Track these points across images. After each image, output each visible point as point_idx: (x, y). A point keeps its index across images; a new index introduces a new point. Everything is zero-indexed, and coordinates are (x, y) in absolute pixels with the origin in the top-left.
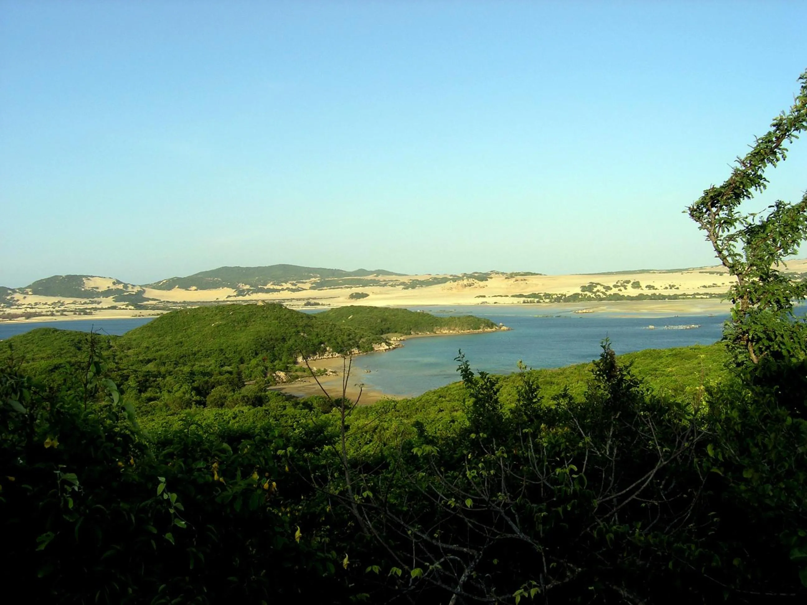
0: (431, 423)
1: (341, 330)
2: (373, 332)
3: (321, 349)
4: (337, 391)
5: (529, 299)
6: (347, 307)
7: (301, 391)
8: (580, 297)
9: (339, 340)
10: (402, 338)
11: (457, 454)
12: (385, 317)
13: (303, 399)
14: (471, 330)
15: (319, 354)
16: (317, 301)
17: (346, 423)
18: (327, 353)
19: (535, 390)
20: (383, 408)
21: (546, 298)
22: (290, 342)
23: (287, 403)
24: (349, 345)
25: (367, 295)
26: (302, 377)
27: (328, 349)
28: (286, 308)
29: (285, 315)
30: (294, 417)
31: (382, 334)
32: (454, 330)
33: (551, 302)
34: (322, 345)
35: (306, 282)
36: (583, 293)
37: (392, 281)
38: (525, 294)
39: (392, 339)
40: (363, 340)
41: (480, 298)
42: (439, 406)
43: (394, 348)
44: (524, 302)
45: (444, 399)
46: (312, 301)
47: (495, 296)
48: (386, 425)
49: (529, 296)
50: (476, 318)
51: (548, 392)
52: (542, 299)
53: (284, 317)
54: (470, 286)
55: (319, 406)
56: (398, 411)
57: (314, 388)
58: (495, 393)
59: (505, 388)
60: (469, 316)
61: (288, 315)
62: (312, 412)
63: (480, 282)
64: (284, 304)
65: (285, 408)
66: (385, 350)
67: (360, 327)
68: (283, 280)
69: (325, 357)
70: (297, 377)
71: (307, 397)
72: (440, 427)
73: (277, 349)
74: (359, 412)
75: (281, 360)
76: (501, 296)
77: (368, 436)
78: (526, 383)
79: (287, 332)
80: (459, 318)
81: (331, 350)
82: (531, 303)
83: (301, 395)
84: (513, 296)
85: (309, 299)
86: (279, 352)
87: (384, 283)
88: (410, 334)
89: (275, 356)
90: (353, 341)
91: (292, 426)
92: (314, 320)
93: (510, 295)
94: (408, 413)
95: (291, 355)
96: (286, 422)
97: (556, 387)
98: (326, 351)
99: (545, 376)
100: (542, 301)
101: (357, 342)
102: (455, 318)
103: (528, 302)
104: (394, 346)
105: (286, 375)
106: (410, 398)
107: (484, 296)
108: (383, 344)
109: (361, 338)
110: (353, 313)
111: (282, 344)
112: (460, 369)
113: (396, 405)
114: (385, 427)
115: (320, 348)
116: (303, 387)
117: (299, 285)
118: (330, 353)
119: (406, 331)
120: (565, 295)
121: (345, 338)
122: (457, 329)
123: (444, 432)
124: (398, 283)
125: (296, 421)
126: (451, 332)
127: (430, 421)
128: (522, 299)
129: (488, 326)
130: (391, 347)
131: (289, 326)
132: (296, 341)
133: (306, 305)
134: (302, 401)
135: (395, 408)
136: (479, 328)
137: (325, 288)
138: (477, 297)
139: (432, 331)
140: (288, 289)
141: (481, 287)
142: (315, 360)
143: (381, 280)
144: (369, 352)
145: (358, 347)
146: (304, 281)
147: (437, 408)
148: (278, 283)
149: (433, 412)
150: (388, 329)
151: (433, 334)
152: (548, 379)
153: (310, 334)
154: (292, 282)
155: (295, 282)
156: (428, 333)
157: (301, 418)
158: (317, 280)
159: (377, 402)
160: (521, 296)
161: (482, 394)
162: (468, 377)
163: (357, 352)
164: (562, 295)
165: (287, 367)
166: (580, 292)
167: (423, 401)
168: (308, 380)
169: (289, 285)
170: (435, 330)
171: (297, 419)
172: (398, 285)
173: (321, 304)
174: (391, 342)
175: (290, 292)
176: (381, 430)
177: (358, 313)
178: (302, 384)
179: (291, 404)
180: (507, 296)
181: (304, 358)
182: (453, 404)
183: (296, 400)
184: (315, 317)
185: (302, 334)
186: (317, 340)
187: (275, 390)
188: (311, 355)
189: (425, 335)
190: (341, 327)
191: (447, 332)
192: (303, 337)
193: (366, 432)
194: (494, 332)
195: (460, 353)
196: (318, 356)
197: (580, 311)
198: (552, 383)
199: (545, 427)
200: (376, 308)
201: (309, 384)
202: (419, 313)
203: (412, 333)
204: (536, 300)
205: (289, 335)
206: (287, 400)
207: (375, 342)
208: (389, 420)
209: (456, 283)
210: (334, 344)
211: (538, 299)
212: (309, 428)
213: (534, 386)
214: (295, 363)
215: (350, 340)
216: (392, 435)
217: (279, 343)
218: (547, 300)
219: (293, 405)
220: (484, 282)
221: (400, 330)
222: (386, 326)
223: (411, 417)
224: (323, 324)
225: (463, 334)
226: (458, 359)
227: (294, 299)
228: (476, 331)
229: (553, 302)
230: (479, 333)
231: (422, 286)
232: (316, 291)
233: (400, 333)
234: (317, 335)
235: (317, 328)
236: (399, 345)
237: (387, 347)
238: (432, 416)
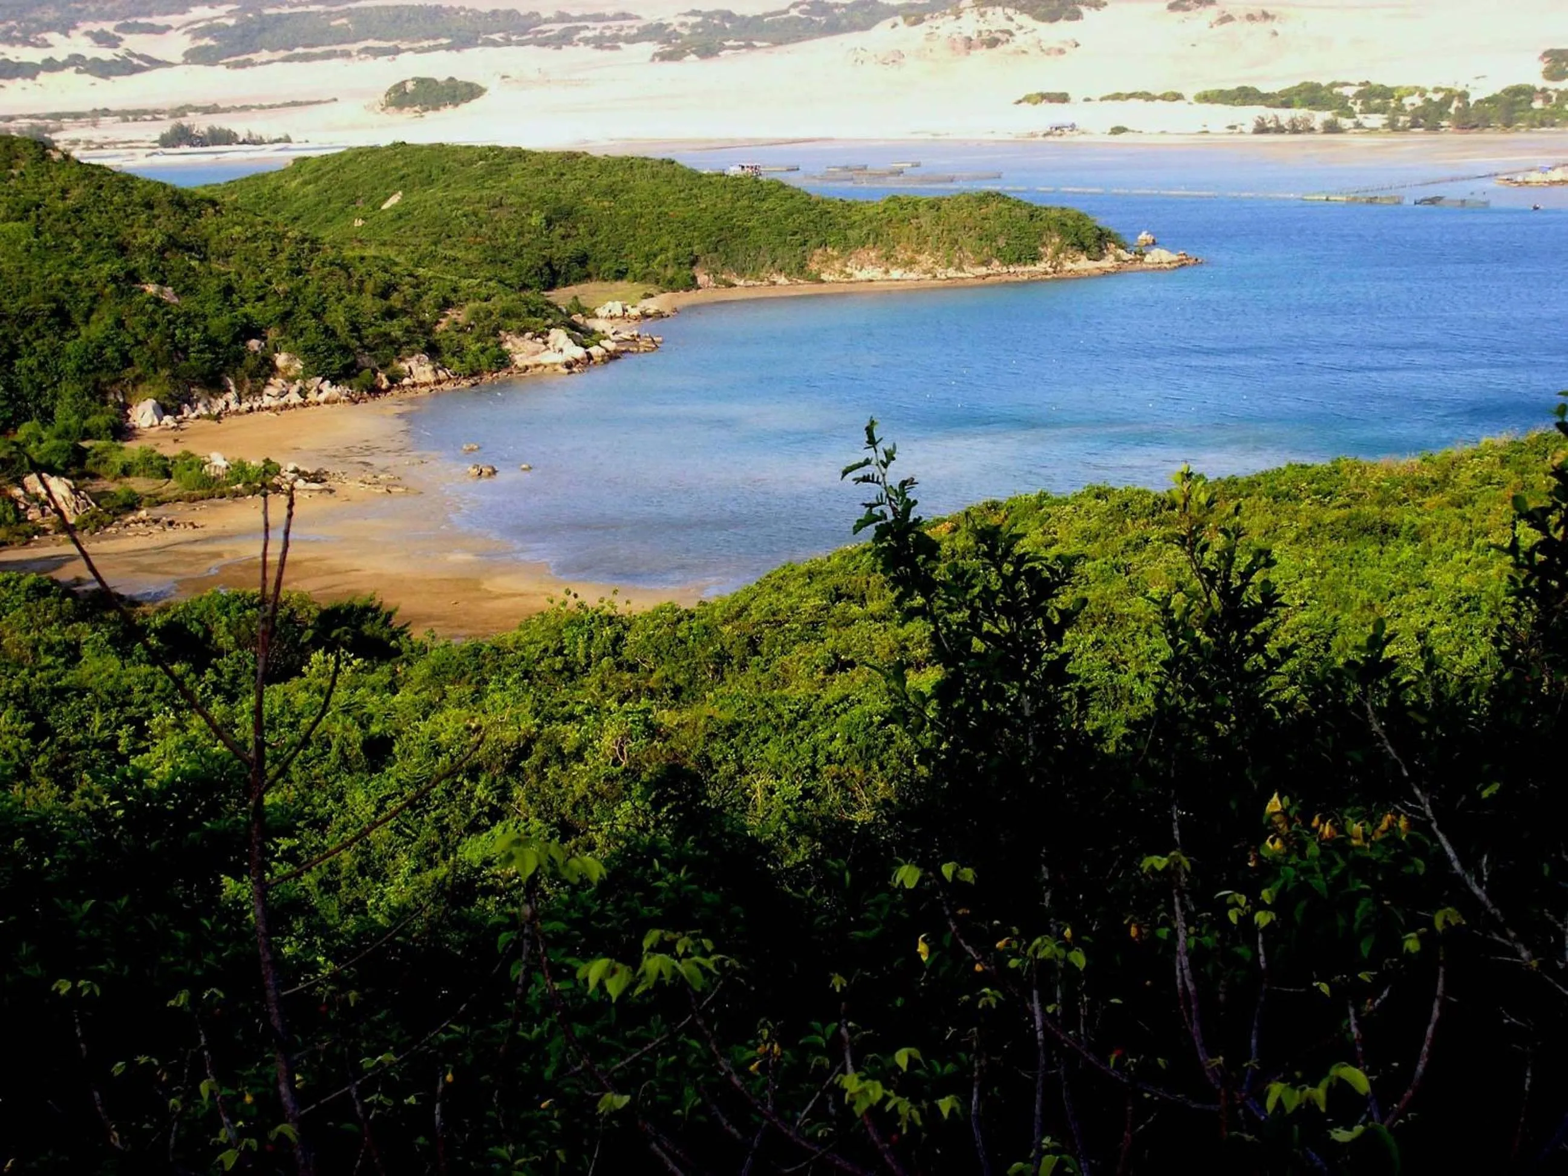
0: (792, 725)
1: (344, 267)
2: (509, 274)
3: (250, 363)
4: (332, 572)
5: (1285, 115)
6: (374, 150)
7: (150, 569)
8: (1538, 104)
9: (337, 317)
10: (652, 306)
11: (865, 925)
12: (566, 200)
13: (164, 610)
14: (996, 266)
15: (239, 386)
16: (221, 122)
17: (375, 729)
18: (278, 382)
19: (1257, 614)
20: (559, 652)
21: (1369, 110)
22: (96, 330)
23: (84, 631)
24: (387, 339)
25: (471, 92)
26: (158, 502)
27: (281, 360)
28: (67, 157)
29: (65, 191)
30: (120, 698)
31: (551, 286)
32: (910, 264)
33: (1392, 126)
34: (254, 344)
35: (169, 28)
36: (1552, 85)
37: (599, 18)
38: (1264, 88)
39: (601, 312)
40: (459, 316)
41: (1045, 106)
42: (832, 640)
43: (612, 357)
44: (1261, 129)
45: (855, 609)
46: (201, 124)
47: (1117, 97)
48: (571, 735)
49: (1285, 100)
50: (1018, 204)
51: (1366, 572)
52: (1351, 114)
53: (60, 205)
54: (993, 43)
55: (240, 645)
56: (633, 668)
57: (219, 555)
58: (1055, 633)
59: (1158, 552)
60: (985, 198)
61: (75, 192)
62: (209, 675)
63: (1043, 27)
64: (61, 139)
65: (72, 653)
66: (569, 365)
67: (441, 251)
68: (50, 14)
69: (267, 401)
70: (132, 504)
71: (181, 600)
72: (837, 743)
73: (32, 362)
74: (437, 674)
75: (47, 416)
76: (1148, 97)
77: (480, 792)
78: (1211, 577)
79: (75, 277)
80: (935, 205)
81: (298, 365)
82: (1295, 131)
83: (153, 590)
84: (1205, 98)
85: (181, 111)
86: (39, 376)
87: (558, 27)
88: (692, 284)
89: (22, 397)
90: (407, 321)
91: (114, 742)
92: (209, 221)
93: (1190, 93)
94: (681, 679)
95: (98, 393)
96: (82, 724)
97: (1408, 552)
98: (274, 369)
99: (1356, 498)
100: (1346, 123)
101: (426, 328)
102: (915, 205)
103: (1280, 130)
104: (610, 346)
105: (75, 491)
106: (692, 605)
107: (1063, 98)
108: (559, 336)
109: (446, 304)
110: (404, 182)
111: (50, 338)
112: (870, 519)
113: (618, 638)
114: (568, 747)
115: (239, 358)
116: (161, 550)
117: (136, 43)
118: (292, 380)
119: (670, 273)
120: (1463, 96)
121: (369, 304)
122: (926, 259)
123: (857, 771)
124: (631, 28)
125: (130, 720)
126: (896, 273)
127: (787, 717)
128: (1249, 115)
129: (1083, 248)
130: (595, 350)
131: (88, 249)
132: (120, 324)
133: (169, 141)
134: (158, 622)
135: (616, 653)
136: (1036, 258)
137: (265, 55)
138: (1027, 99)
139: (801, 269)
140: (76, 61)
141: (1047, 52)
142: (218, 418)
143: (545, 15)
144: (487, 378)
145: (433, 351)
146: (158, 20)
147: (820, 653)
148: (27, 32)
149: (803, 670)
150: (583, 260)
151: (806, 288)
152: (1370, 510)
153: (188, 290)
154: (95, 27)
155: (109, 27)
156: (782, 280)
157: (155, 706)
158: (222, 14)
159: (525, 626)
160: (1246, 96)
161: (986, 637)
162: (910, 561)
163: (429, 377)
164: (1450, 96)
165: (80, 455)
166: (1540, 83)
167: (756, 616)
168: (191, 516)
169: (79, 44)
170: (814, 267)
171: (132, 711)
172: (631, 40)
173: (242, 136)
174: (598, 325)
175: (88, 78)
176: (545, 762)
177: (430, 181)
178: (160, 537)
179: (102, 635)
180: (1178, 97)
181: (163, 409)
182: (902, 633)
183: (126, 618)
184: (213, 203)
185: (151, 289)
186: (226, 319)
187: (22, 566)
188: (196, 391)
189: (763, 291)
190: (348, 253)
191: (876, 273)
192: (158, 301)
193: (474, 771)
194: (1106, 274)
195: (872, 442)
196: (231, 396)
197: (1535, 177)
198: (1387, 531)
199: (1285, 812)
200: (520, 154)
201: (189, 534)
202: (735, 179)
203: (702, 279)
204: (1320, 118)
205: (86, 293)
206: (82, 617)
207: (515, 324)
208: (588, 712)
209: (922, 29)
210: (312, 337)
211: (1328, 115)
212: (148, 794)
213: (1253, 596)
214: (122, 431)
215: (390, 314)
216: (602, 786)
217: (40, 336)
218: (1376, 120)
219: (112, 640)
220: (1063, 25)
221: (637, 267)
222: (571, 247)
223: (697, 698)
224: (255, 238)
225: (952, 286)
226: (859, 473)
227: (106, 112)
228: (1024, 271)
229: (1404, 129)
230: (1032, 282)
231: (750, 46)
232: (220, 69)
233: (643, 278)
234: (228, 291)
235: (227, 255)
236: (634, 340)
237: (579, 352)
238: (799, 690)
